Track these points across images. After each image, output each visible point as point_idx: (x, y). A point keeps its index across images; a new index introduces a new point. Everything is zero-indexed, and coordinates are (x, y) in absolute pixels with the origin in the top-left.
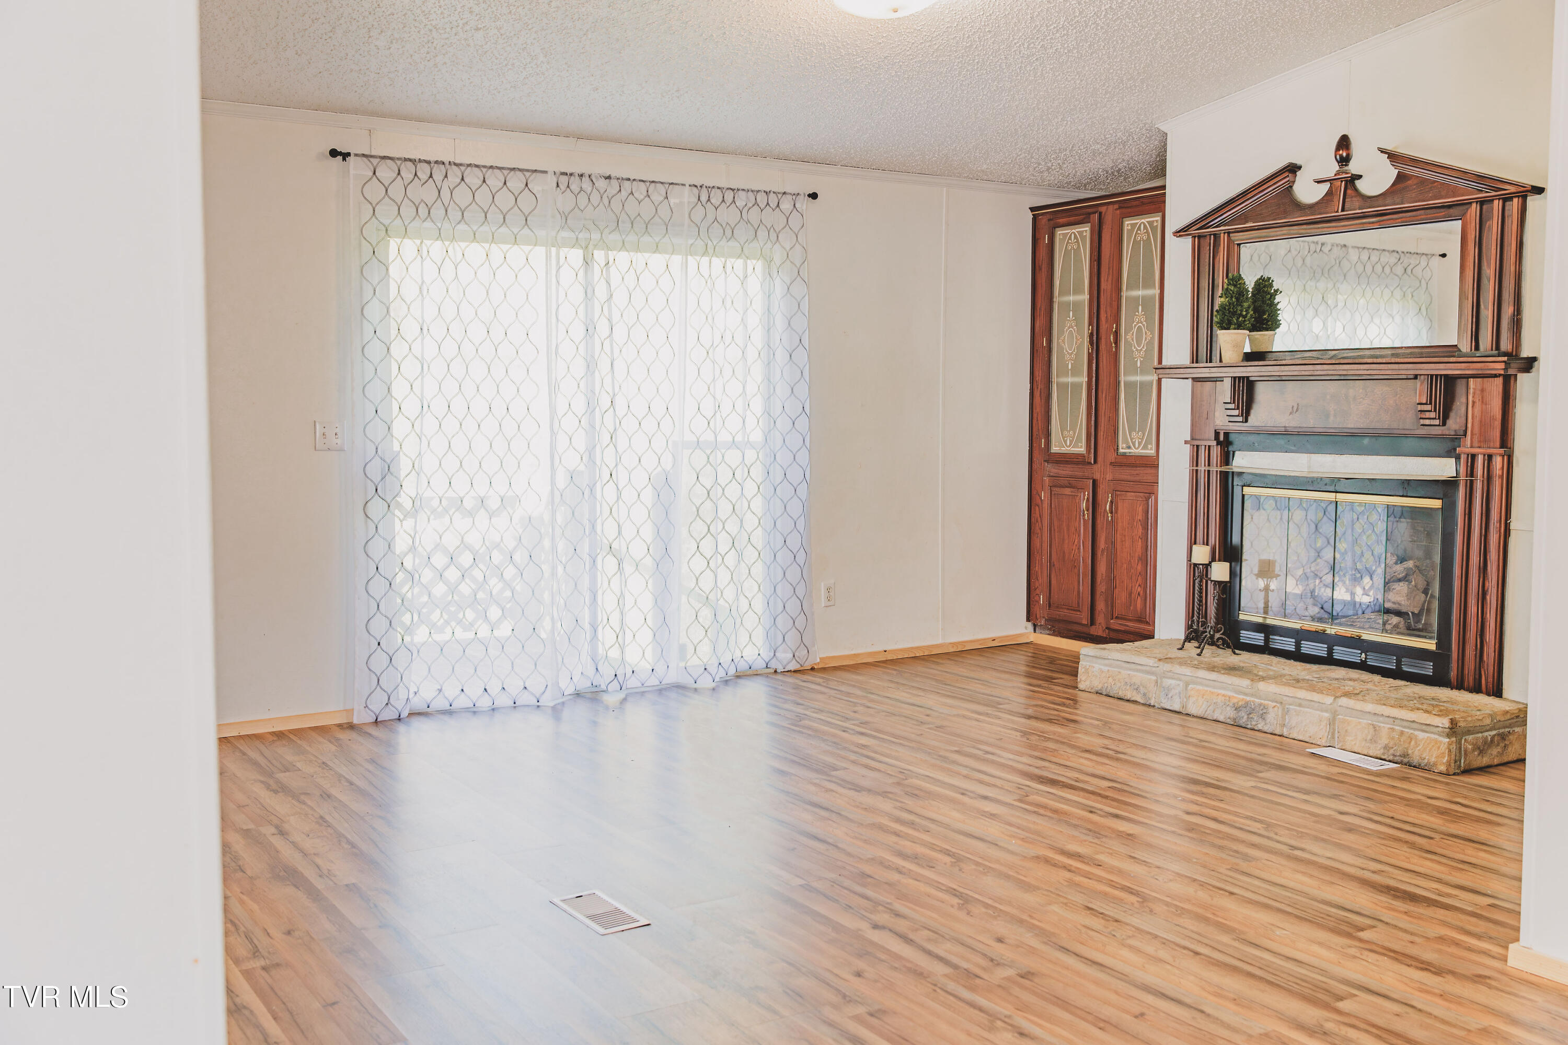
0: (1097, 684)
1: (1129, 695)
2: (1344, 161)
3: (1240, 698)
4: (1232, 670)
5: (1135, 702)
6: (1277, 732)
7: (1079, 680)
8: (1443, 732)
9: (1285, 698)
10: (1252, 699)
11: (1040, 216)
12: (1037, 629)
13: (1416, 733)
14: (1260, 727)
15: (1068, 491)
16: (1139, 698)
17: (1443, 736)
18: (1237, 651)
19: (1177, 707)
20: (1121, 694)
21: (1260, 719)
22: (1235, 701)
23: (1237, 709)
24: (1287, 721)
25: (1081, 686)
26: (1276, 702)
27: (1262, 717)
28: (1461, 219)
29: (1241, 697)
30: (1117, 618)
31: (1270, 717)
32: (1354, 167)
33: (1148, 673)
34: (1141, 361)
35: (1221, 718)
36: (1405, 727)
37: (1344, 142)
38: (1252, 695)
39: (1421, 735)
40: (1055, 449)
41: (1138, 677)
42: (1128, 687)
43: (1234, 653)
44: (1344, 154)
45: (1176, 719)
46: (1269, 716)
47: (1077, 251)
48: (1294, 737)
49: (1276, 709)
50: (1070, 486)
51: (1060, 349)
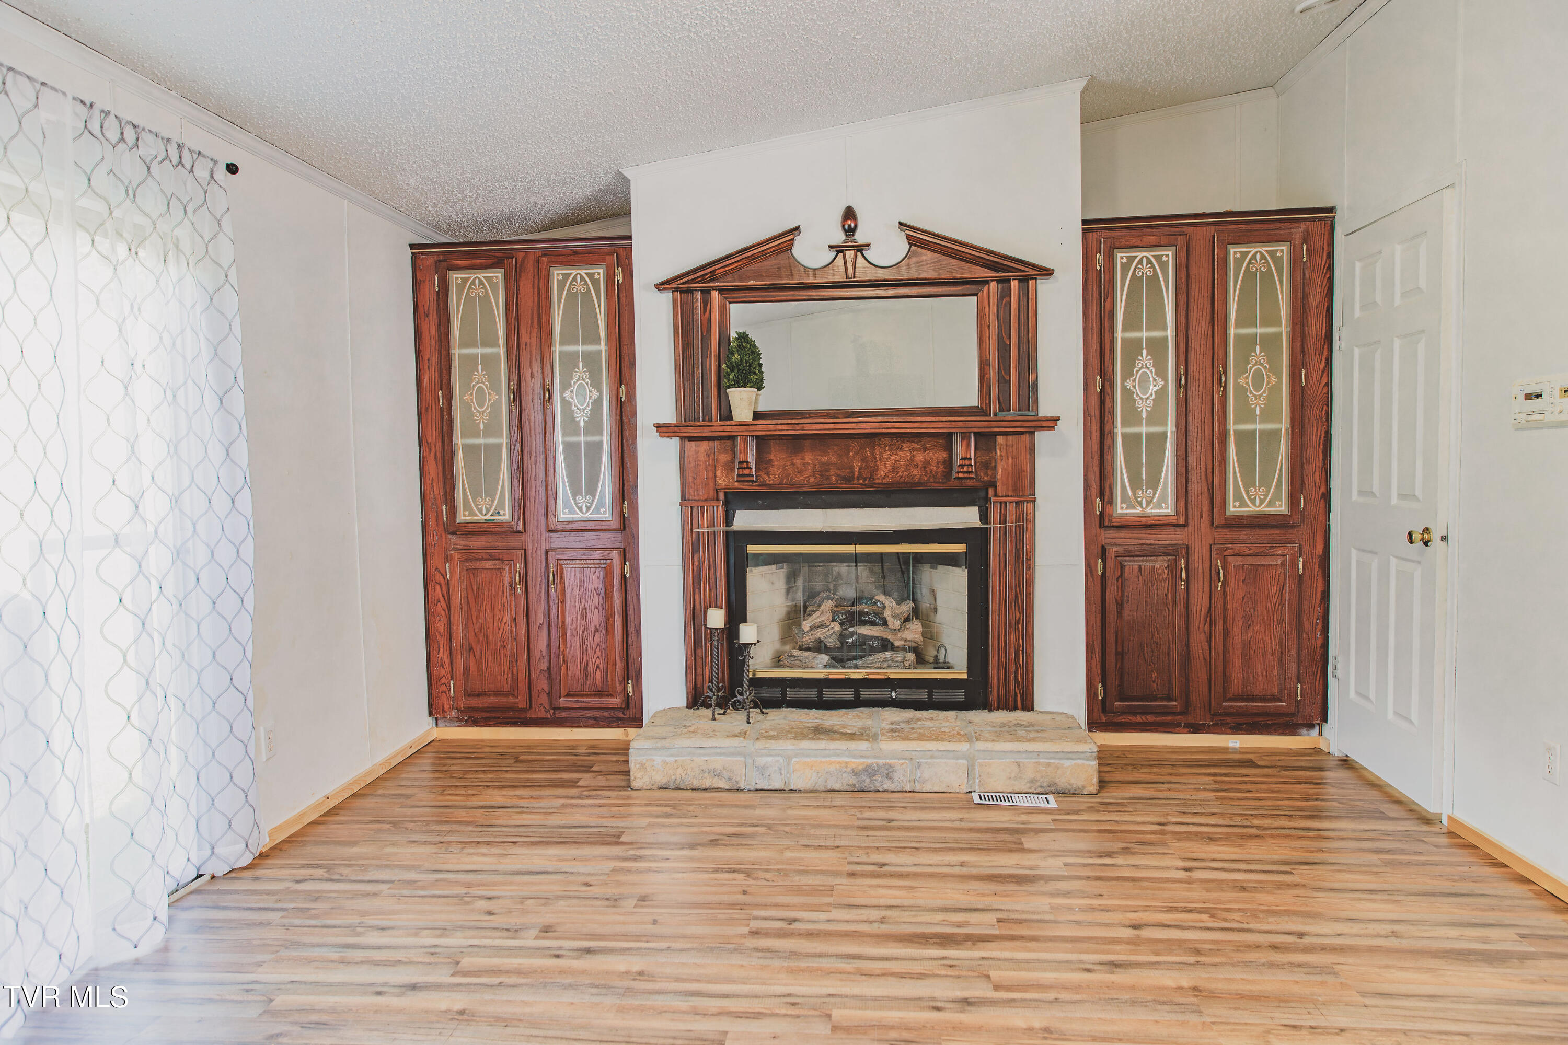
0: (660, 778)
1: (707, 783)
2: (850, 232)
3: (858, 763)
4: (820, 732)
5: (718, 789)
6: (908, 789)
7: (632, 778)
8: (1091, 756)
9: (913, 753)
10: (875, 761)
11: (423, 255)
12: (439, 722)
13: (1062, 762)
14: (886, 787)
15: (488, 565)
16: (722, 784)
17: (1090, 760)
18: (764, 710)
19: (777, 785)
20: (696, 783)
21: (886, 779)
22: (854, 766)
23: (856, 773)
24: (919, 775)
25: (635, 785)
26: (906, 759)
27: (888, 776)
28: (976, 295)
29: (861, 760)
30: (568, 695)
31: (897, 776)
32: (860, 237)
33: (733, 754)
34: (585, 422)
35: (837, 786)
36: (1051, 758)
37: (849, 214)
38: (875, 757)
39: (1067, 763)
40: (462, 517)
41: (718, 762)
42: (706, 775)
43: (763, 713)
44: (853, 225)
45: (776, 799)
46: (896, 774)
47: (485, 299)
48: (928, 790)
49: (904, 766)
50: (492, 558)
51: (467, 407)
